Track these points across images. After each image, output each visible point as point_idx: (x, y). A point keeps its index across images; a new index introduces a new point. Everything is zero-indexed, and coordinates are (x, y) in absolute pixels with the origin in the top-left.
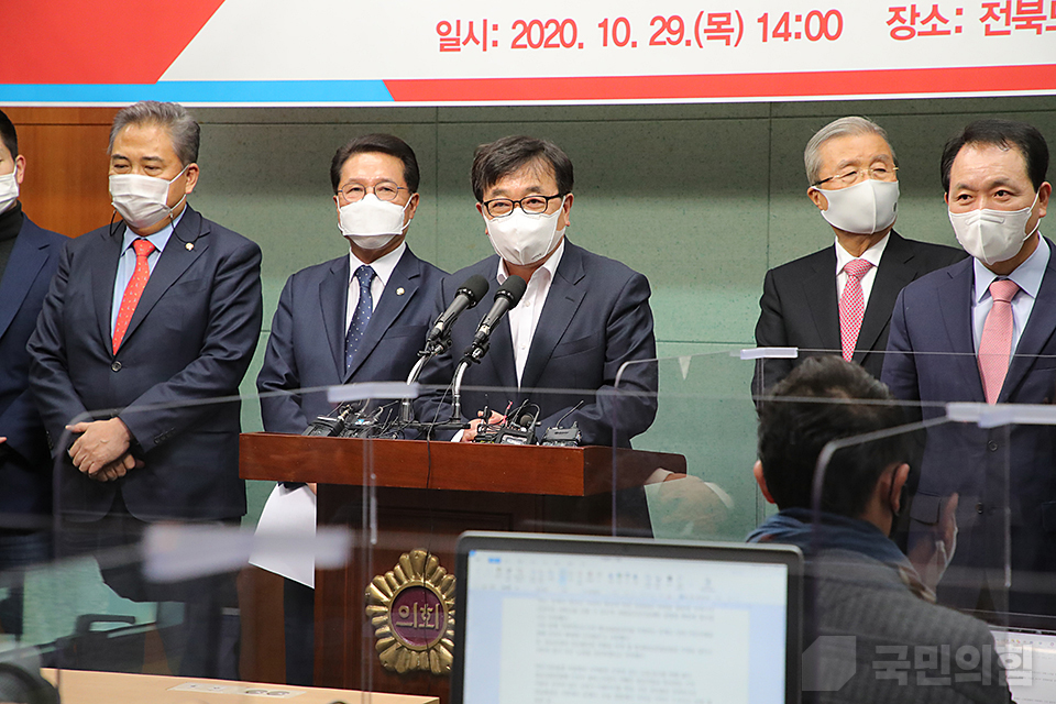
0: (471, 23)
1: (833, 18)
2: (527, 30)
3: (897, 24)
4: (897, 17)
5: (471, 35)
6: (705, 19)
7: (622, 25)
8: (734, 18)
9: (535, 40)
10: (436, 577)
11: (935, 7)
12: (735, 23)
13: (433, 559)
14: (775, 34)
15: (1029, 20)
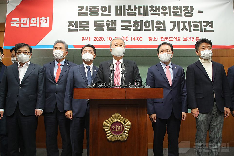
0: (87, 37)
1: (141, 38)
2: (96, 38)
3: (150, 39)
4: (150, 38)
5: (87, 39)
6: (123, 37)
7: (110, 38)
8: (127, 37)
9: (97, 40)
10: (121, 119)
11: (155, 37)
12: (127, 38)
13: (120, 115)
14: (133, 40)
15: (167, 39)
